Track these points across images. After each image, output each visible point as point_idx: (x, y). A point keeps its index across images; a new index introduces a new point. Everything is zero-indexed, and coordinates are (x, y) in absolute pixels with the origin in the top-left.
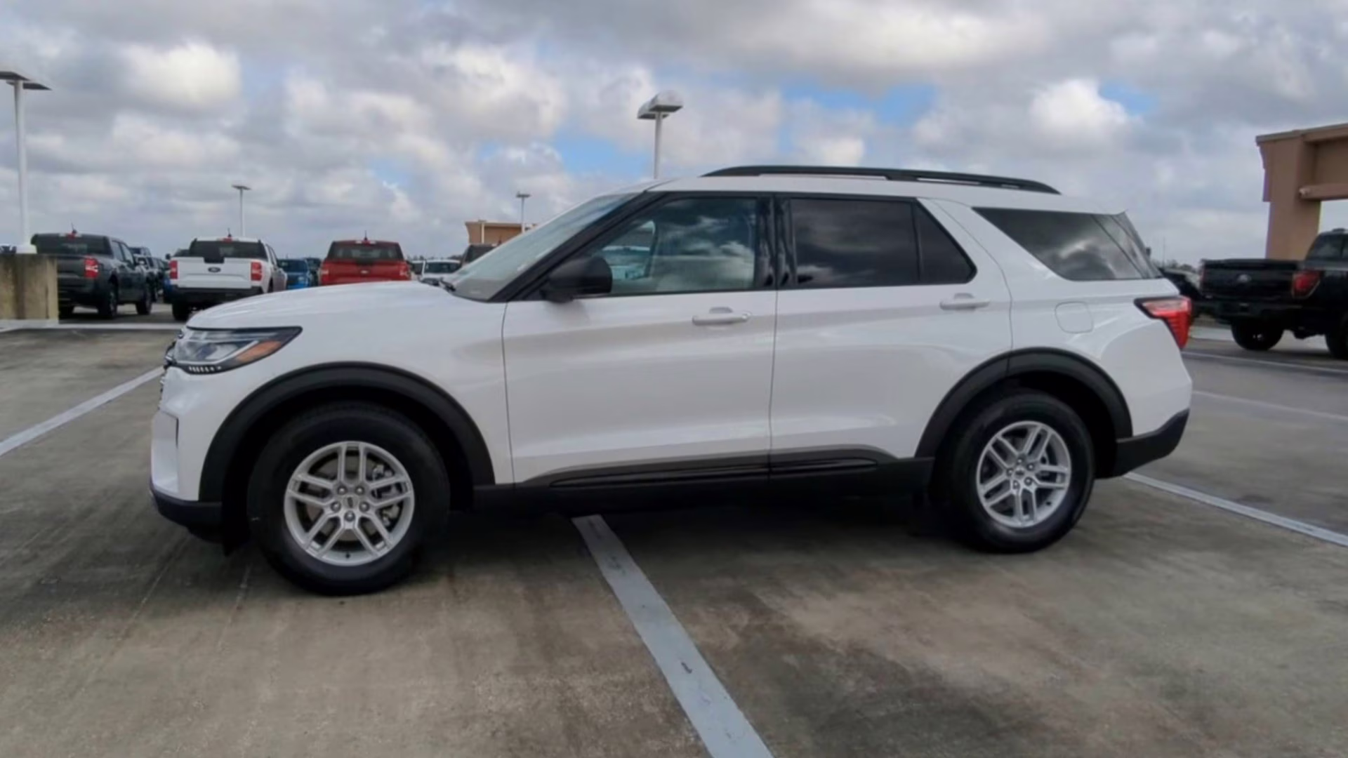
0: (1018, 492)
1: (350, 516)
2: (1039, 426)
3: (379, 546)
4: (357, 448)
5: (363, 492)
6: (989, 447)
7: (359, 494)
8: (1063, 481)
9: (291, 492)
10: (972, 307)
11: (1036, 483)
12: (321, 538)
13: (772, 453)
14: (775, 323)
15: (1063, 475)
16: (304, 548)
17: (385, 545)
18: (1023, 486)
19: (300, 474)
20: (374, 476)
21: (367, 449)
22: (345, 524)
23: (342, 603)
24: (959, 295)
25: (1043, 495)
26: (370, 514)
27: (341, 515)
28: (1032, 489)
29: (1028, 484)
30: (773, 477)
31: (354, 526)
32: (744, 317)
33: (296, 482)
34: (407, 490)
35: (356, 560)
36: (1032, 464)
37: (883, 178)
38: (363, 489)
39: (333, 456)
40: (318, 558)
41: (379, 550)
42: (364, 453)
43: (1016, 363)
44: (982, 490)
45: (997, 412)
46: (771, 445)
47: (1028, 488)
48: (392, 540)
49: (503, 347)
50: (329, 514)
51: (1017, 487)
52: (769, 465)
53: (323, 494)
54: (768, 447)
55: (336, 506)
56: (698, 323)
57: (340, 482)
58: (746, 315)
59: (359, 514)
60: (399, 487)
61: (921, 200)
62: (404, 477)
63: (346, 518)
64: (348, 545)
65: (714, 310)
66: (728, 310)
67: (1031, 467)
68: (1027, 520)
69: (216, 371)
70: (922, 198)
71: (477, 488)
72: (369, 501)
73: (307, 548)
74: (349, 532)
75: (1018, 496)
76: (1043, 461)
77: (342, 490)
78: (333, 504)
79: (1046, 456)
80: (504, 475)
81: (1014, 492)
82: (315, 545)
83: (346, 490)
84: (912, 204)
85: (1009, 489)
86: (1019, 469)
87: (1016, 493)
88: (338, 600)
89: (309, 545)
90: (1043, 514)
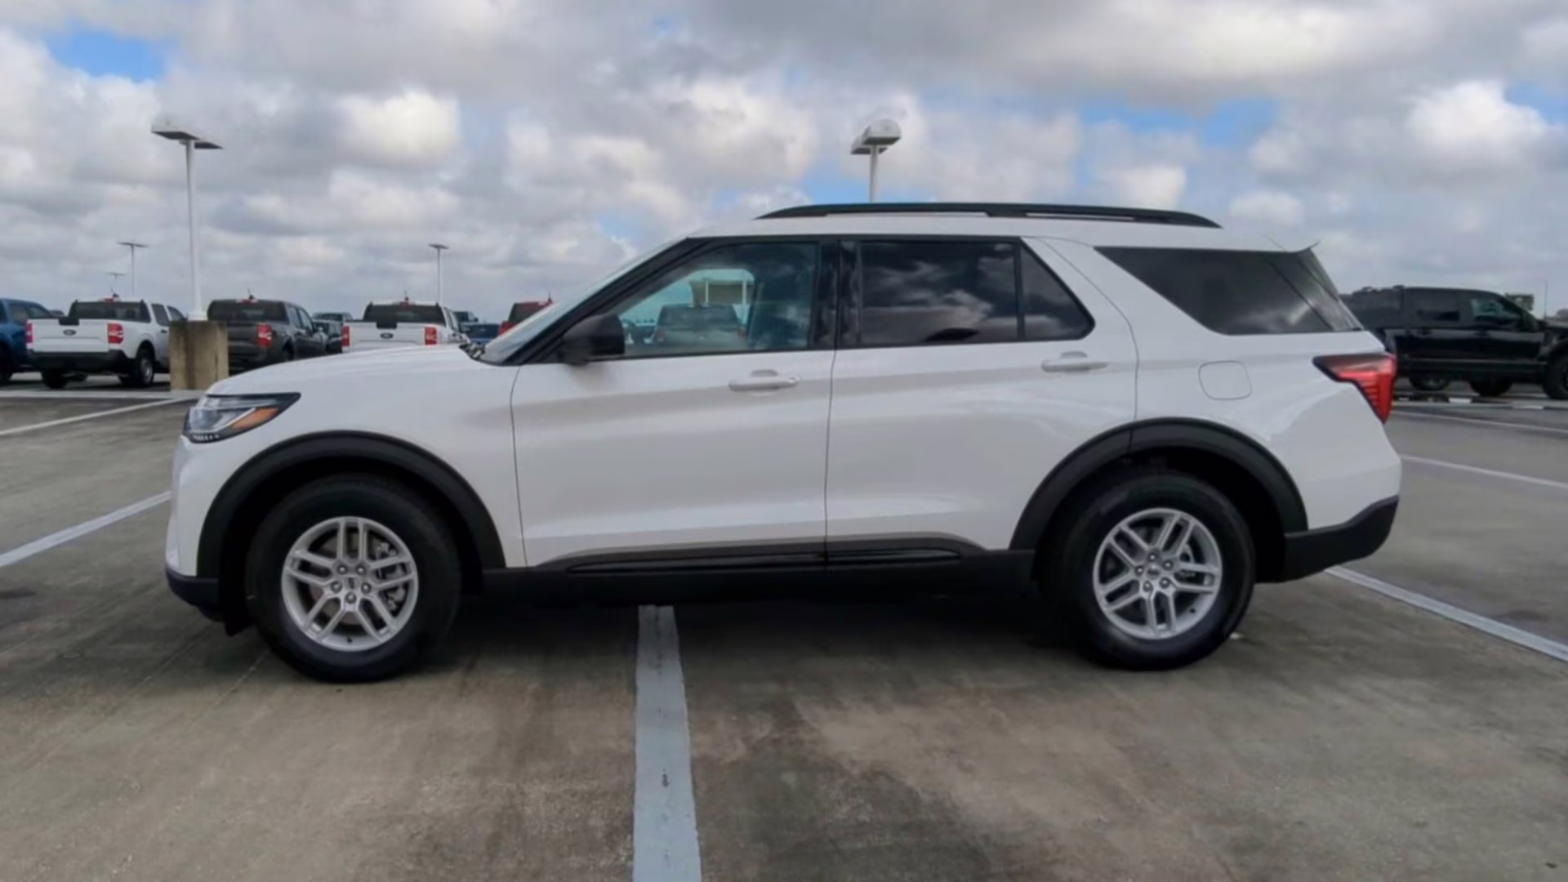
0: (1150, 596)
1: (351, 597)
2: (1177, 515)
3: (383, 631)
4: (356, 523)
5: (365, 573)
6: (1109, 539)
7: (359, 573)
8: (1212, 584)
9: (289, 570)
10: (1084, 369)
11: (1174, 585)
12: (322, 619)
13: (829, 540)
14: (830, 387)
15: (1212, 576)
16: (303, 630)
17: (388, 631)
18: (1157, 588)
19: (299, 551)
20: (377, 555)
21: (366, 526)
22: (345, 606)
23: (339, 691)
24: (1066, 355)
25: (1185, 601)
26: (372, 597)
27: (341, 595)
28: (1170, 592)
29: (1164, 586)
30: (830, 568)
31: (355, 608)
32: (791, 381)
33: (294, 560)
34: (410, 572)
35: (358, 645)
36: (1170, 562)
37: (982, 214)
38: (363, 567)
39: (332, 533)
40: (318, 642)
41: (381, 636)
42: (364, 530)
43: (1142, 439)
44: (1101, 591)
45: (1117, 497)
46: (826, 531)
47: (1164, 591)
48: (395, 626)
49: (513, 415)
50: (329, 594)
51: (1149, 589)
52: (825, 554)
53: (324, 573)
54: (822, 534)
55: (336, 586)
56: (737, 389)
57: (339, 561)
58: (793, 378)
59: (360, 596)
60: (404, 566)
61: (1026, 241)
62: (407, 557)
63: (347, 599)
64: (349, 629)
65: (757, 373)
66: (772, 373)
67: (1168, 565)
68: (1162, 631)
69: (215, 440)
70: (1025, 237)
71: (486, 572)
72: (370, 581)
73: (306, 630)
74: (349, 614)
75: (1149, 600)
76: (1185, 558)
77: (342, 569)
78: (333, 584)
79: (1189, 552)
80: (514, 559)
81: (1143, 594)
82: (316, 627)
83: (347, 570)
84: (1016, 245)
85: (1137, 590)
86: (1154, 567)
87: (1148, 597)
88: (336, 687)
89: (310, 627)
90: (1183, 625)
